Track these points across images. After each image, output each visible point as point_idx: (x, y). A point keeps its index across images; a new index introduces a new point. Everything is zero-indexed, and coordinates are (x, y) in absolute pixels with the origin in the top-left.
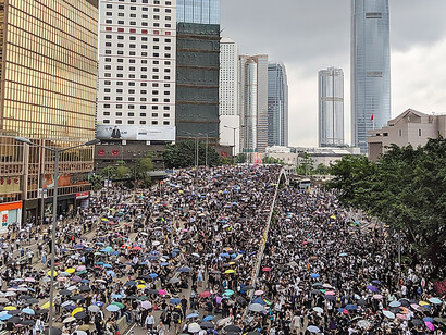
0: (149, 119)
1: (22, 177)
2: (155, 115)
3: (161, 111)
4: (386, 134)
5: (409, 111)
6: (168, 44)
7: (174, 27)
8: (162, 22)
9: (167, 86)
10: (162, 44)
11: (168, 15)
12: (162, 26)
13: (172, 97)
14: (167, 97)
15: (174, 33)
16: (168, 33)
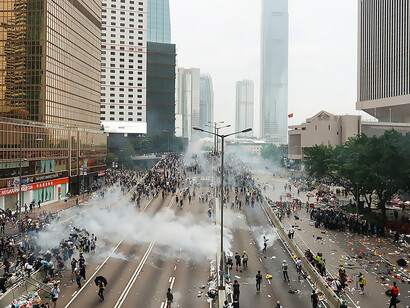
0: (126, 116)
1: (67, 160)
2: (131, 114)
3: (135, 111)
4: (304, 129)
5: (322, 112)
6: (140, 59)
7: (145, 45)
8: (136, 41)
9: (140, 91)
10: (136, 58)
11: (140, 35)
12: (136, 44)
13: (144, 100)
14: (140, 99)
15: (145, 50)
16: (140, 50)
